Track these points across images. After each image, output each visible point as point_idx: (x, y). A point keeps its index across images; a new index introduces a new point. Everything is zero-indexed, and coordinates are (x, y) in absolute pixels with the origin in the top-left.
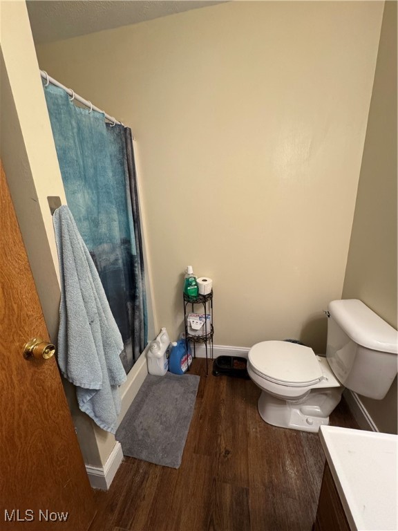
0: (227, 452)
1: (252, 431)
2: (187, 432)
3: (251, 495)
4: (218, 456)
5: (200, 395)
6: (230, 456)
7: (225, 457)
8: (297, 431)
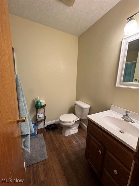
0: (59, 147)
1: (63, 139)
2: (46, 149)
3: (68, 152)
4: (57, 149)
5: (45, 138)
6: (60, 147)
7: (59, 148)
8: (73, 134)
